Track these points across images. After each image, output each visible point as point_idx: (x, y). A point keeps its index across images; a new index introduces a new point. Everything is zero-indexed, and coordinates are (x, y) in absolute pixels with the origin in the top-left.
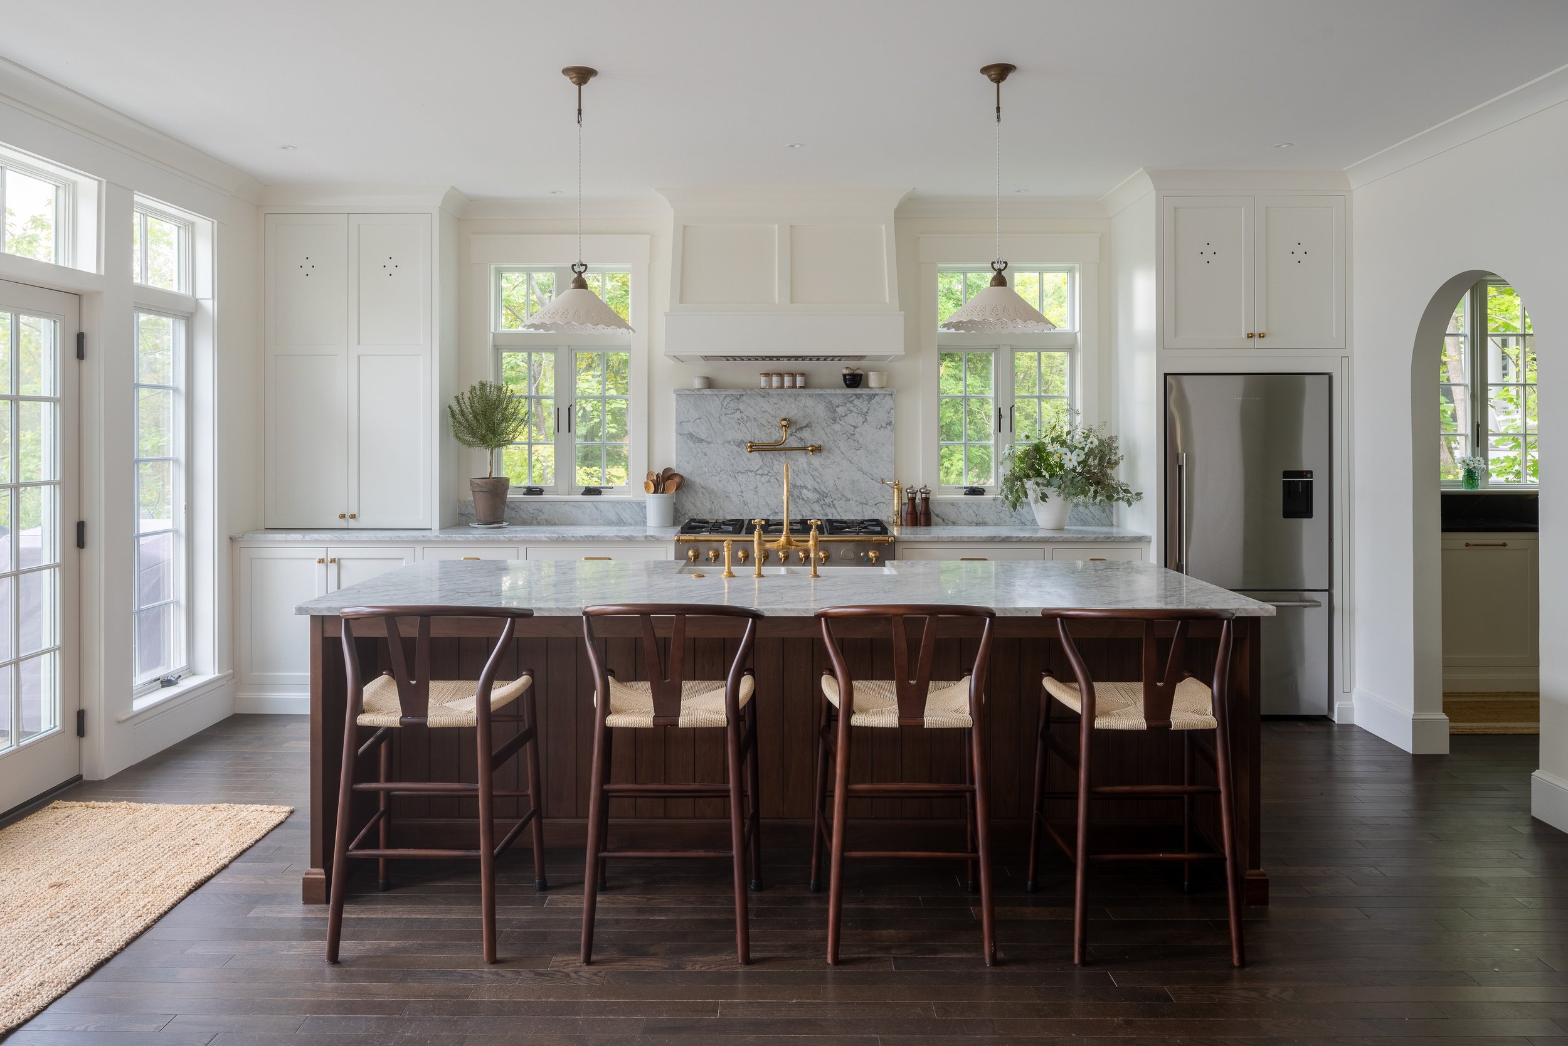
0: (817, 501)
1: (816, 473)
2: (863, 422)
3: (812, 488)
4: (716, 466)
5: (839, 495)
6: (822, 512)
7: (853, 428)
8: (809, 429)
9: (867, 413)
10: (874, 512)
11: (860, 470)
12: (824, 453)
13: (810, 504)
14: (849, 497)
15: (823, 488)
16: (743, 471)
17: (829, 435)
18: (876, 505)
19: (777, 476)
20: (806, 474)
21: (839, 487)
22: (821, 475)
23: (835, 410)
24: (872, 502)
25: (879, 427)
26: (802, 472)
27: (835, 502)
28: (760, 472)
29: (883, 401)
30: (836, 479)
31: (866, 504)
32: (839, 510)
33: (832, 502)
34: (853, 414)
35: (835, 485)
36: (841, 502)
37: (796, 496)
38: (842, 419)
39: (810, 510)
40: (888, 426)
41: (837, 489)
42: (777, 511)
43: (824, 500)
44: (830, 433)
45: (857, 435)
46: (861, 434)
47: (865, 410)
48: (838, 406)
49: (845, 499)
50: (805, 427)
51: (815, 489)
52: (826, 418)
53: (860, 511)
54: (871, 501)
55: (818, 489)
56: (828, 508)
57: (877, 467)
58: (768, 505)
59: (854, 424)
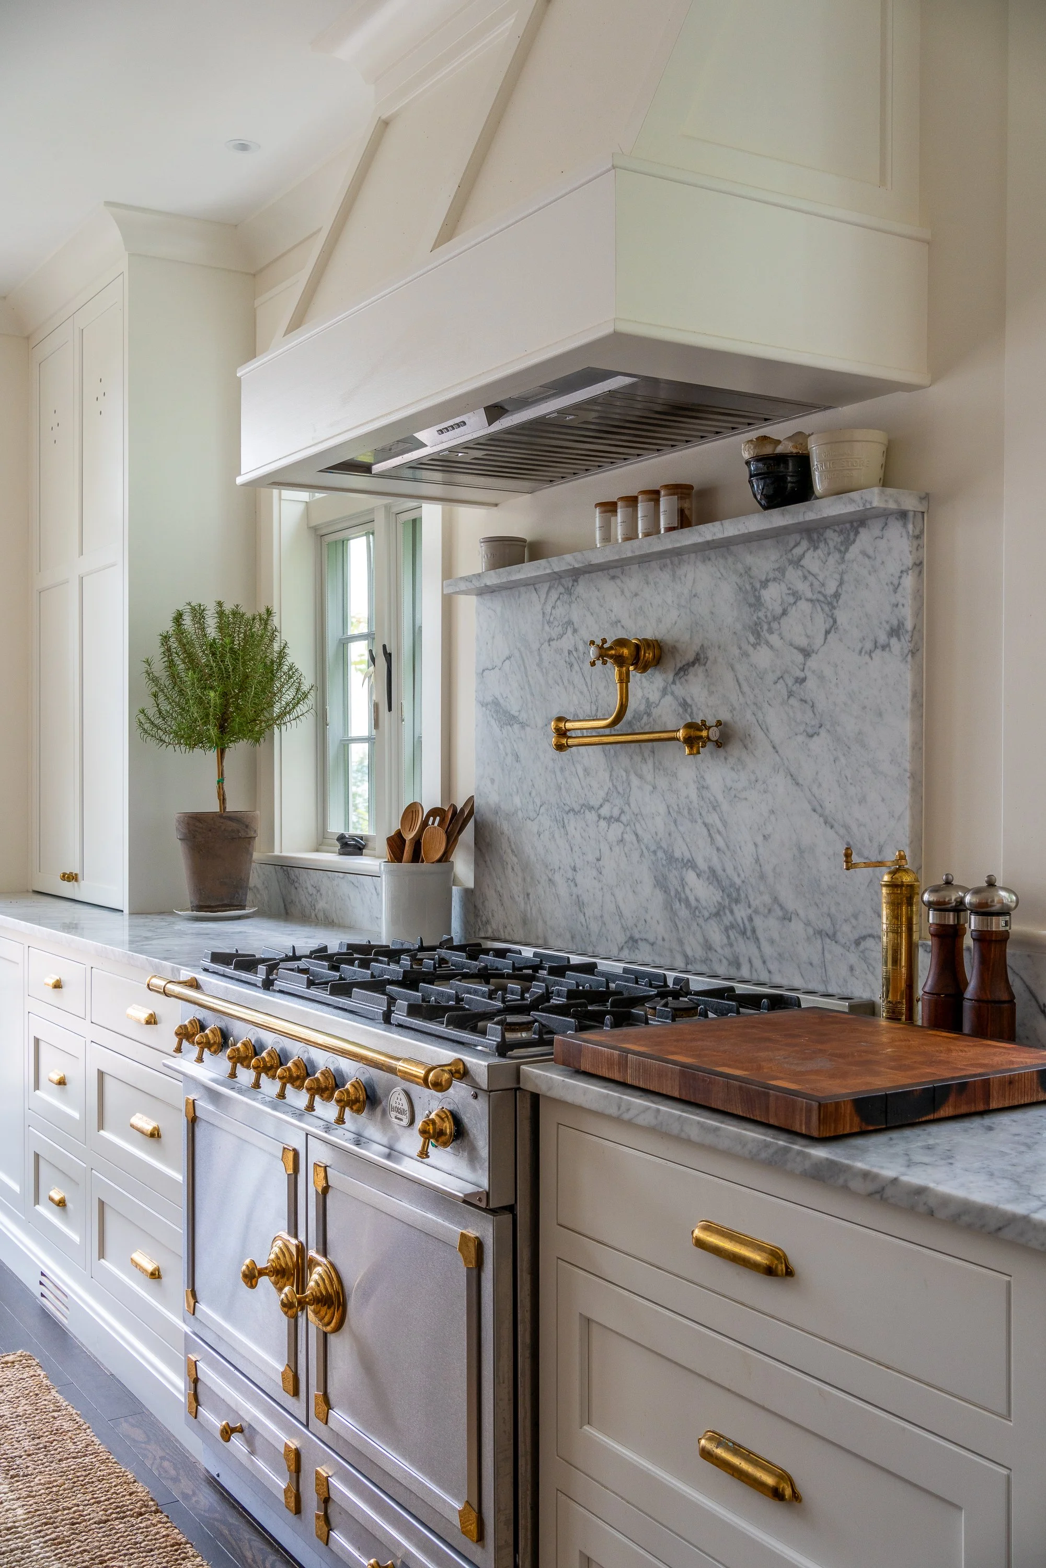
0: (717, 914)
1: (713, 819)
2: (827, 632)
3: (706, 869)
4: (533, 794)
5: (767, 899)
6: (727, 951)
7: (800, 658)
8: (699, 670)
9: (837, 595)
10: (852, 969)
11: (817, 809)
12: (735, 750)
13: (701, 921)
14: (791, 905)
15: (730, 871)
16: (577, 808)
17: (746, 688)
18: (857, 943)
19: (638, 825)
20: (694, 821)
21: (768, 868)
22: (725, 823)
23: (758, 598)
24: (847, 932)
25: (869, 645)
26: (685, 812)
27: (758, 921)
28: (605, 811)
29: (882, 544)
30: (759, 839)
31: (833, 937)
32: (768, 950)
33: (751, 919)
34: (803, 606)
35: (757, 860)
36: (772, 922)
37: (673, 893)
38: (775, 625)
39: (701, 940)
40: (894, 641)
41: (762, 877)
42: (637, 936)
43: (732, 912)
44: (747, 680)
45: (811, 683)
46: (821, 678)
47: (831, 588)
48: (765, 584)
49: (780, 913)
50: (693, 664)
51: (713, 871)
52: (739, 626)
53: (816, 960)
54: (846, 928)
55: (719, 872)
56: (740, 939)
57: (863, 800)
58: (621, 915)
59: (803, 642)
